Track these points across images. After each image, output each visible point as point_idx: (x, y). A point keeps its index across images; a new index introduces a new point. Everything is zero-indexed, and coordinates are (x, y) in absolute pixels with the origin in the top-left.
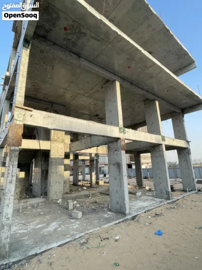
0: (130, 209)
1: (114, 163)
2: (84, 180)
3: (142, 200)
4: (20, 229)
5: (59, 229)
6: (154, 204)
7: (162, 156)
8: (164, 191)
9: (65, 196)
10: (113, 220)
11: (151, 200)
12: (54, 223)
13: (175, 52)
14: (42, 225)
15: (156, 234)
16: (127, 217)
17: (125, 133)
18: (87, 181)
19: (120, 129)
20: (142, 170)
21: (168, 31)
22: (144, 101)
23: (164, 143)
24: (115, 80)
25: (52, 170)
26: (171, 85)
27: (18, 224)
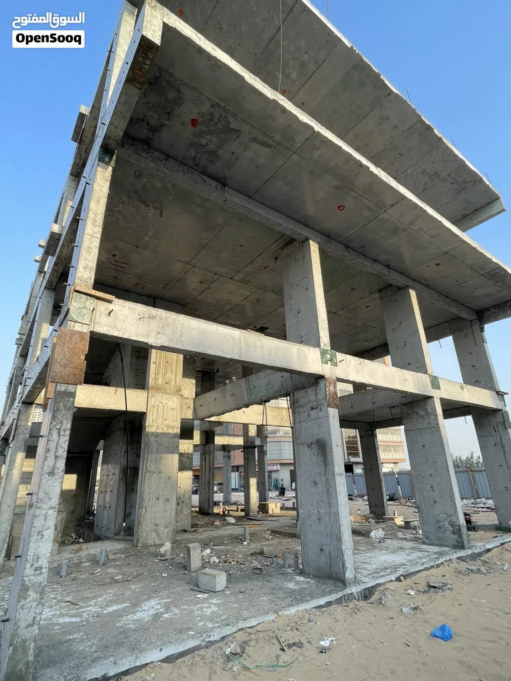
0: (356, 569)
1: (310, 441)
2: (226, 502)
3: (387, 549)
4: (62, 615)
5: (166, 616)
6: (420, 558)
7: (436, 429)
8: (446, 524)
9: (179, 537)
10: (313, 597)
11: (413, 549)
12: (153, 602)
13: (449, 176)
14: (120, 607)
15: (436, 636)
16: (348, 591)
17: (336, 365)
18: (235, 504)
19: (323, 353)
20: (382, 477)
21: (429, 128)
22: (380, 291)
23: (437, 395)
24: (307, 239)
25: (148, 464)
26: (446, 249)
27: (56, 604)
